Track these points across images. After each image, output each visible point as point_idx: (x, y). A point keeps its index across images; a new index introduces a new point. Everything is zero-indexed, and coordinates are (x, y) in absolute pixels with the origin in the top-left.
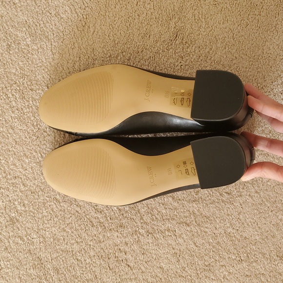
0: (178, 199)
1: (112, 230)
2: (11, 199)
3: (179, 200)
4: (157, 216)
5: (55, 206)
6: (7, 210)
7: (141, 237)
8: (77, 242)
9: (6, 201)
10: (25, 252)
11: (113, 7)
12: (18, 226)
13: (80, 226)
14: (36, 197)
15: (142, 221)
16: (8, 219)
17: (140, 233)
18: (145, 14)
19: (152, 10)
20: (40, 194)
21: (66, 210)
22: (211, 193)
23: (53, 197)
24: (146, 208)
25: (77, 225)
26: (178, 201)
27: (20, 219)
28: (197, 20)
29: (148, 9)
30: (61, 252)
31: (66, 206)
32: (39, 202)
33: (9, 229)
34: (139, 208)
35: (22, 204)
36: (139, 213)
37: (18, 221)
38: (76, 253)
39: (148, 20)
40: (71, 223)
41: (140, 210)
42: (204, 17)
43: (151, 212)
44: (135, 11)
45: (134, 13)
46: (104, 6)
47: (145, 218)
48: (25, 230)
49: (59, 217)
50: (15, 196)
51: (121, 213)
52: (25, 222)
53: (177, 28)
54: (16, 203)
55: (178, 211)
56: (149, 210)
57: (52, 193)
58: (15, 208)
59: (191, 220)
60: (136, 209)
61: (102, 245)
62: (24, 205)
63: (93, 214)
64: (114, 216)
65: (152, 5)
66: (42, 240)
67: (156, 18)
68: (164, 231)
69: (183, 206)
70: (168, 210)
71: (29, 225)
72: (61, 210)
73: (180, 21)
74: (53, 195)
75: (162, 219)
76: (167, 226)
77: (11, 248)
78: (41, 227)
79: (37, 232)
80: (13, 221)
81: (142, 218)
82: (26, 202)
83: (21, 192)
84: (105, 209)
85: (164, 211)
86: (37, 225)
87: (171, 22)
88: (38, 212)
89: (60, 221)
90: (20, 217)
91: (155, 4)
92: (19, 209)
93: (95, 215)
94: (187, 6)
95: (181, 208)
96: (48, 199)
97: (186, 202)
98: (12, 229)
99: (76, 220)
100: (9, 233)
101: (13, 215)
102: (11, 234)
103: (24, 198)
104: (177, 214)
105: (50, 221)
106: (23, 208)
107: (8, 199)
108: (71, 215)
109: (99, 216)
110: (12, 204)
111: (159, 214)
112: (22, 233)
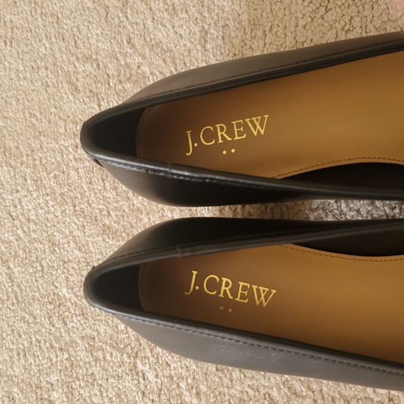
2: (173, 372)
6: (163, 397)
9: (164, 376)
14: (226, 381)
20: (234, 377)
23: (262, 392)
32: (230, 395)
35: (194, 391)
50: (182, 368)
54: (181, 385)
57: (263, 382)
58: (180, 395)
62: (198, 394)
74: (264, 386)
82: (203, 388)
92: (187, 400)
96: (251, 392)
103: (199, 377)
107: (167, 373)
110: (175, 386)
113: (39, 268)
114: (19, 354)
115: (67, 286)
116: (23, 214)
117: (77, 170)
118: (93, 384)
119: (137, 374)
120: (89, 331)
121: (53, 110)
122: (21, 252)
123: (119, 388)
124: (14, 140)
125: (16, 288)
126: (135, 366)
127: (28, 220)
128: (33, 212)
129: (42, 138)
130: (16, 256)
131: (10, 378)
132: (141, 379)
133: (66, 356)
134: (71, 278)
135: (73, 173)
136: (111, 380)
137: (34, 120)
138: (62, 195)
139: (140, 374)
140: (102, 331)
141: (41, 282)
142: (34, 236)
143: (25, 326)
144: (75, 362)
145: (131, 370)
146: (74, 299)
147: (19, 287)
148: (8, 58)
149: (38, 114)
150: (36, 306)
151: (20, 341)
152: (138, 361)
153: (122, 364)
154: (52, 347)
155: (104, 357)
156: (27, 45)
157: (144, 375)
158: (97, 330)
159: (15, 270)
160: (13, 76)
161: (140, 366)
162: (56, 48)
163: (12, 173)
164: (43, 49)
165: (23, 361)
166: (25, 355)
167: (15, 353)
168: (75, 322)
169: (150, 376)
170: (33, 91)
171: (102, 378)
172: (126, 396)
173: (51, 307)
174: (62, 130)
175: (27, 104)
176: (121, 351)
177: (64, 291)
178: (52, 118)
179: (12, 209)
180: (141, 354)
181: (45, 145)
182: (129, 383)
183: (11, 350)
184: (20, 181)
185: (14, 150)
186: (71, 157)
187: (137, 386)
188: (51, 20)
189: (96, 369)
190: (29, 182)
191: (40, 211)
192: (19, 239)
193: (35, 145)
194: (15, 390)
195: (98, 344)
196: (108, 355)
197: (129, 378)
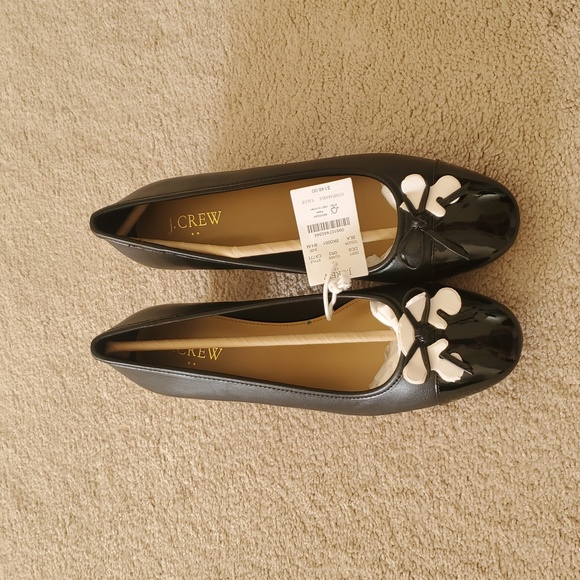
0: (467, 511)
1: (337, 546)
2: (185, 454)
3: (470, 514)
4: (422, 539)
5: (247, 481)
6: (178, 473)
7: (388, 573)
8: (278, 556)
9: (179, 457)
10: (197, 553)
11: (367, 122)
12: (192, 504)
13: (283, 526)
14: (221, 457)
15: (392, 543)
16: (179, 489)
17: (386, 565)
18: (425, 133)
19: (439, 125)
20: (227, 453)
21: (264, 492)
22: (538, 512)
23: (245, 463)
24: (403, 519)
25: (279, 523)
26: (467, 517)
27: (195, 491)
28: (528, 142)
29: (431, 123)
30: (250, 567)
31: (264, 485)
32: (224, 468)
33: (179, 506)
34: (390, 516)
35: (200, 467)
36: (389, 526)
37: (191, 494)
38: (273, 575)
39: (430, 145)
40: (271, 518)
41: (392, 520)
42: (543, 135)
43: (412, 528)
44: (407, 128)
45: (404, 133)
46: (352, 120)
47: (399, 537)
48: (201, 514)
49: (253, 503)
50: (191, 450)
51: (356, 518)
52: (201, 500)
53: (486, 158)
54: (191, 463)
55: (464, 538)
56: (408, 524)
58: (190, 471)
59: (491, 562)
60: (384, 517)
61: (319, 572)
62: (203, 469)
63: (306, 507)
64: (342, 521)
65: (440, 115)
66: (223, 537)
67: (445, 140)
68: (433, 573)
69: (476, 529)
70: (446, 531)
71: (207, 507)
72: (256, 490)
73: (492, 146)
75: (431, 548)
76: (440, 564)
77: (178, 540)
78: (224, 513)
79: (218, 522)
80: (184, 493)
81: (392, 537)
82: (206, 464)
83: (201, 444)
84: (327, 505)
85: (437, 532)
86: (218, 508)
87: (475, 148)
88: (222, 486)
89: (254, 510)
90: (195, 489)
91: (444, 113)
92: (195, 474)
93: (311, 513)
94: (510, 114)
95: (471, 533)
96: (238, 465)
97: (482, 523)
98: (182, 508)
99: (278, 513)
100: (177, 513)
101: (186, 483)
102: (180, 516)
103: (204, 455)
104: (462, 543)
105: (237, 507)
106: (201, 475)
107: (181, 454)
108: (270, 502)
109: (317, 516)
110: (186, 464)
111: (428, 536)
112: (195, 517)
113: (86, 377)
114: (71, 447)
115: (107, 391)
116: (72, 333)
117: (112, 298)
118: (128, 467)
119: (160, 456)
120: (124, 425)
121: (94, 249)
122: (71, 364)
123: (147, 469)
124: (63, 273)
125: (68, 393)
126: (158, 451)
127: (76, 338)
128: (80, 332)
129: (86, 272)
130: (68, 368)
131: (65, 466)
132: (162, 460)
133: (107, 446)
134: (110, 384)
135: (109, 301)
136: (141, 463)
137: (79, 257)
138: (101, 318)
139: (162, 457)
140: (134, 424)
141: (87, 387)
142: (81, 351)
143: (76, 424)
144: (115, 451)
145: (155, 453)
146: (112, 400)
147: (70, 392)
148: (57, 205)
149: (82, 252)
150: (84, 407)
151: (72, 436)
152: (160, 446)
153: (148, 449)
154: (97, 439)
155: (136, 445)
156: (71, 195)
157: (164, 457)
158: (130, 424)
159: (67, 379)
160: (61, 220)
161: (162, 450)
162: (94, 199)
163: (63, 301)
164: (84, 199)
165: (74, 452)
166: (76, 447)
167: (68, 446)
168: (114, 419)
169: (169, 457)
170: (78, 233)
171: (134, 462)
172: (152, 474)
173: (95, 408)
174: (101, 266)
175: (73, 243)
176: (148, 439)
177: (105, 394)
178: (93, 256)
179: (63, 329)
180: (162, 441)
181: (87, 278)
182: (154, 464)
183: (65, 444)
184: (70, 306)
185: (64, 281)
186: (108, 288)
187: (160, 465)
188: (90, 176)
189: (130, 455)
190: (76, 307)
191: (86, 331)
192: (69, 354)
193: (81, 278)
194: (69, 476)
195: (131, 435)
196: (138, 442)
197: (154, 460)
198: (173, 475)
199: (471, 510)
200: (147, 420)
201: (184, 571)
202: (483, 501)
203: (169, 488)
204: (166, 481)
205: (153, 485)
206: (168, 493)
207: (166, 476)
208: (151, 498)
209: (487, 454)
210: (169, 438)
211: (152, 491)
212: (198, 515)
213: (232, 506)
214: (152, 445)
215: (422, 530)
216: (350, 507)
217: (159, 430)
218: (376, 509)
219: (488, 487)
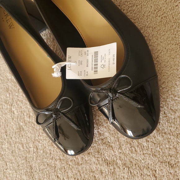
0: (163, 131)
1: (90, 154)
2: (23, 110)
3: (165, 133)
4: (136, 148)
7: (117, 168)
8: (60, 159)
9: (20, 112)
10: (23, 158)
12: (23, 134)
15: (120, 151)
16: (18, 127)
17: (117, 164)
26: (163, 134)
27: (25, 128)
30: (47, 166)
35: (28, 116)
36: (118, 141)
37: (23, 129)
38: (57, 170)
41: (120, 138)
47: (124, 147)
50: (25, 108)
52: (27, 132)
54: (25, 114)
55: (161, 147)
58: (24, 118)
59: (177, 161)
61: (80, 168)
62: (29, 117)
66: (35, 150)
68: (142, 168)
69: (169, 142)
70: (150, 143)
71: (29, 135)
75: (142, 153)
76: (147, 163)
77: (15, 152)
78: (37, 138)
79: (34, 143)
80: (20, 129)
81: (120, 148)
86: (34, 135)
90: (25, 126)
95: (165, 144)
98: (18, 136)
100: (16, 139)
101: (22, 124)
102: (17, 140)
104: (160, 150)
106: (28, 120)
107: (20, 110)
110: (22, 115)
111: (140, 147)
112: (24, 140)
119: (12, 112)
123: (6, 118)
126: (11, 109)
132: (12, 114)
136: (4, 115)
139: (13, 112)
140: (2, 97)
145: (10, 111)
152: (12, 107)
153: (7, 108)
155: (2, 107)
157: (14, 112)
161: (13, 109)
169: (15, 112)
172: (8, 121)
176: (7, 104)
180: (13, 105)
182: (9, 116)
187: (11, 116)
196: (3, 106)
197: (9, 114)
198: (16, 120)
199: (166, 130)
200: (8, 95)
201: (16, 168)
202: (173, 125)
203: (14, 126)
204: (13, 124)
205: (7, 126)
206: (13, 129)
207: (13, 121)
208: (6, 132)
209: (176, 98)
210: (16, 103)
211: (7, 129)
212: (25, 139)
213: (41, 134)
214: (8, 107)
215: (137, 143)
216: (98, 132)
217: (13, 99)
218: (112, 132)
219: (176, 117)
